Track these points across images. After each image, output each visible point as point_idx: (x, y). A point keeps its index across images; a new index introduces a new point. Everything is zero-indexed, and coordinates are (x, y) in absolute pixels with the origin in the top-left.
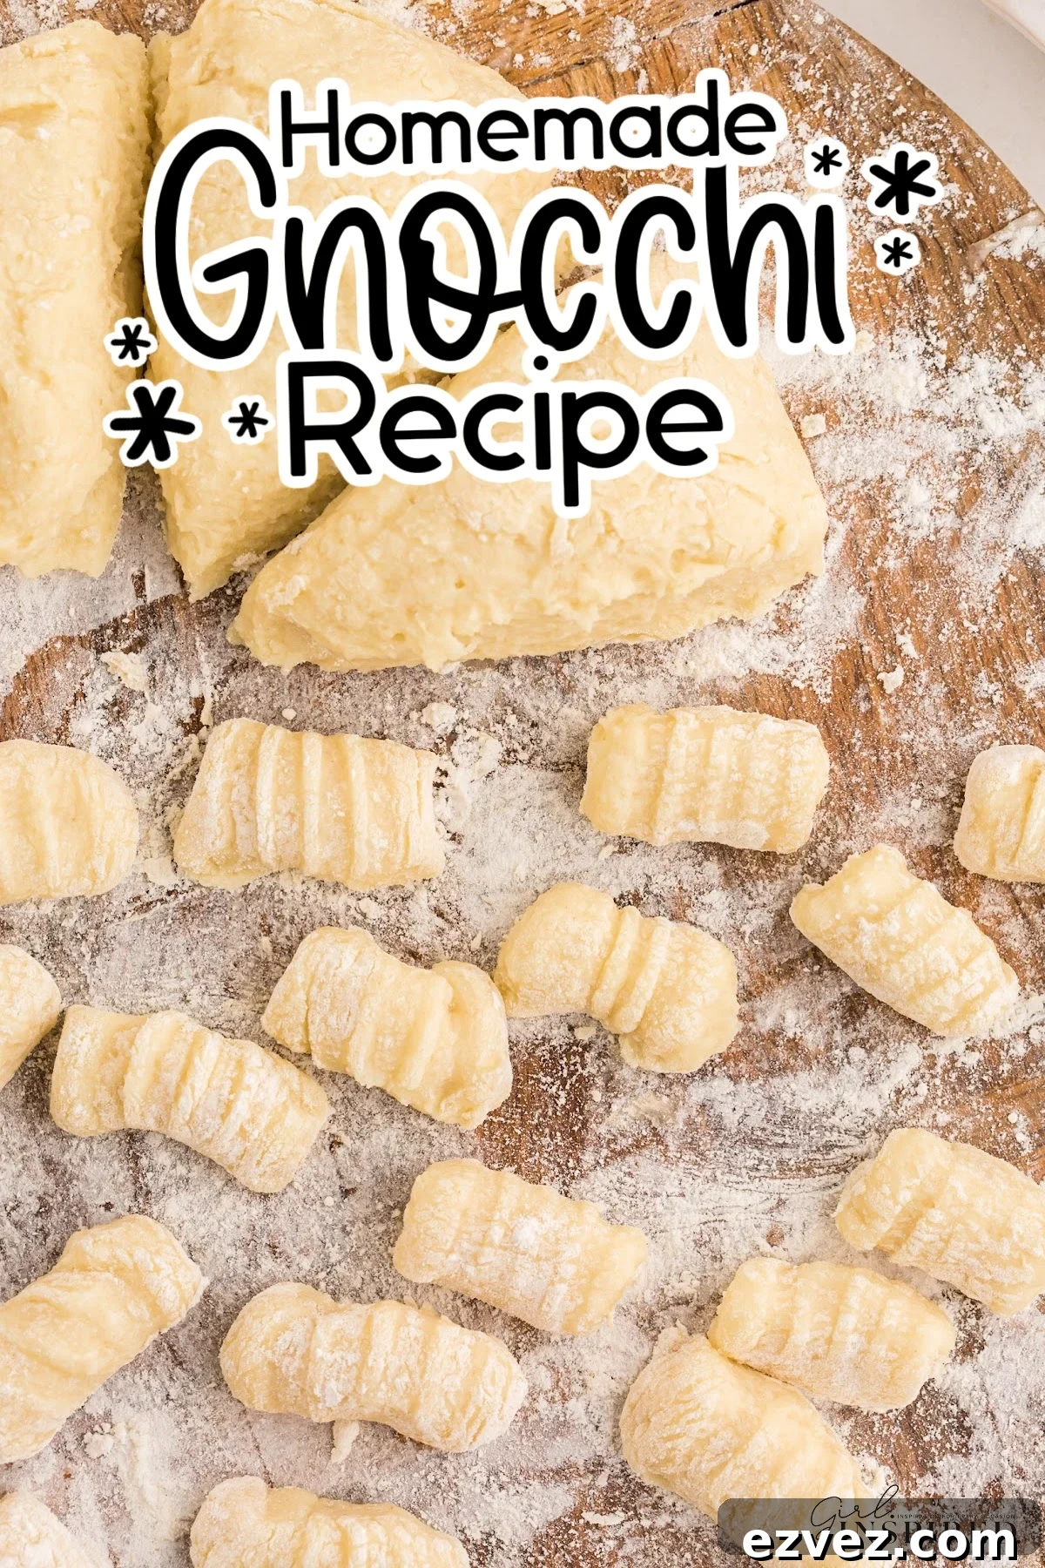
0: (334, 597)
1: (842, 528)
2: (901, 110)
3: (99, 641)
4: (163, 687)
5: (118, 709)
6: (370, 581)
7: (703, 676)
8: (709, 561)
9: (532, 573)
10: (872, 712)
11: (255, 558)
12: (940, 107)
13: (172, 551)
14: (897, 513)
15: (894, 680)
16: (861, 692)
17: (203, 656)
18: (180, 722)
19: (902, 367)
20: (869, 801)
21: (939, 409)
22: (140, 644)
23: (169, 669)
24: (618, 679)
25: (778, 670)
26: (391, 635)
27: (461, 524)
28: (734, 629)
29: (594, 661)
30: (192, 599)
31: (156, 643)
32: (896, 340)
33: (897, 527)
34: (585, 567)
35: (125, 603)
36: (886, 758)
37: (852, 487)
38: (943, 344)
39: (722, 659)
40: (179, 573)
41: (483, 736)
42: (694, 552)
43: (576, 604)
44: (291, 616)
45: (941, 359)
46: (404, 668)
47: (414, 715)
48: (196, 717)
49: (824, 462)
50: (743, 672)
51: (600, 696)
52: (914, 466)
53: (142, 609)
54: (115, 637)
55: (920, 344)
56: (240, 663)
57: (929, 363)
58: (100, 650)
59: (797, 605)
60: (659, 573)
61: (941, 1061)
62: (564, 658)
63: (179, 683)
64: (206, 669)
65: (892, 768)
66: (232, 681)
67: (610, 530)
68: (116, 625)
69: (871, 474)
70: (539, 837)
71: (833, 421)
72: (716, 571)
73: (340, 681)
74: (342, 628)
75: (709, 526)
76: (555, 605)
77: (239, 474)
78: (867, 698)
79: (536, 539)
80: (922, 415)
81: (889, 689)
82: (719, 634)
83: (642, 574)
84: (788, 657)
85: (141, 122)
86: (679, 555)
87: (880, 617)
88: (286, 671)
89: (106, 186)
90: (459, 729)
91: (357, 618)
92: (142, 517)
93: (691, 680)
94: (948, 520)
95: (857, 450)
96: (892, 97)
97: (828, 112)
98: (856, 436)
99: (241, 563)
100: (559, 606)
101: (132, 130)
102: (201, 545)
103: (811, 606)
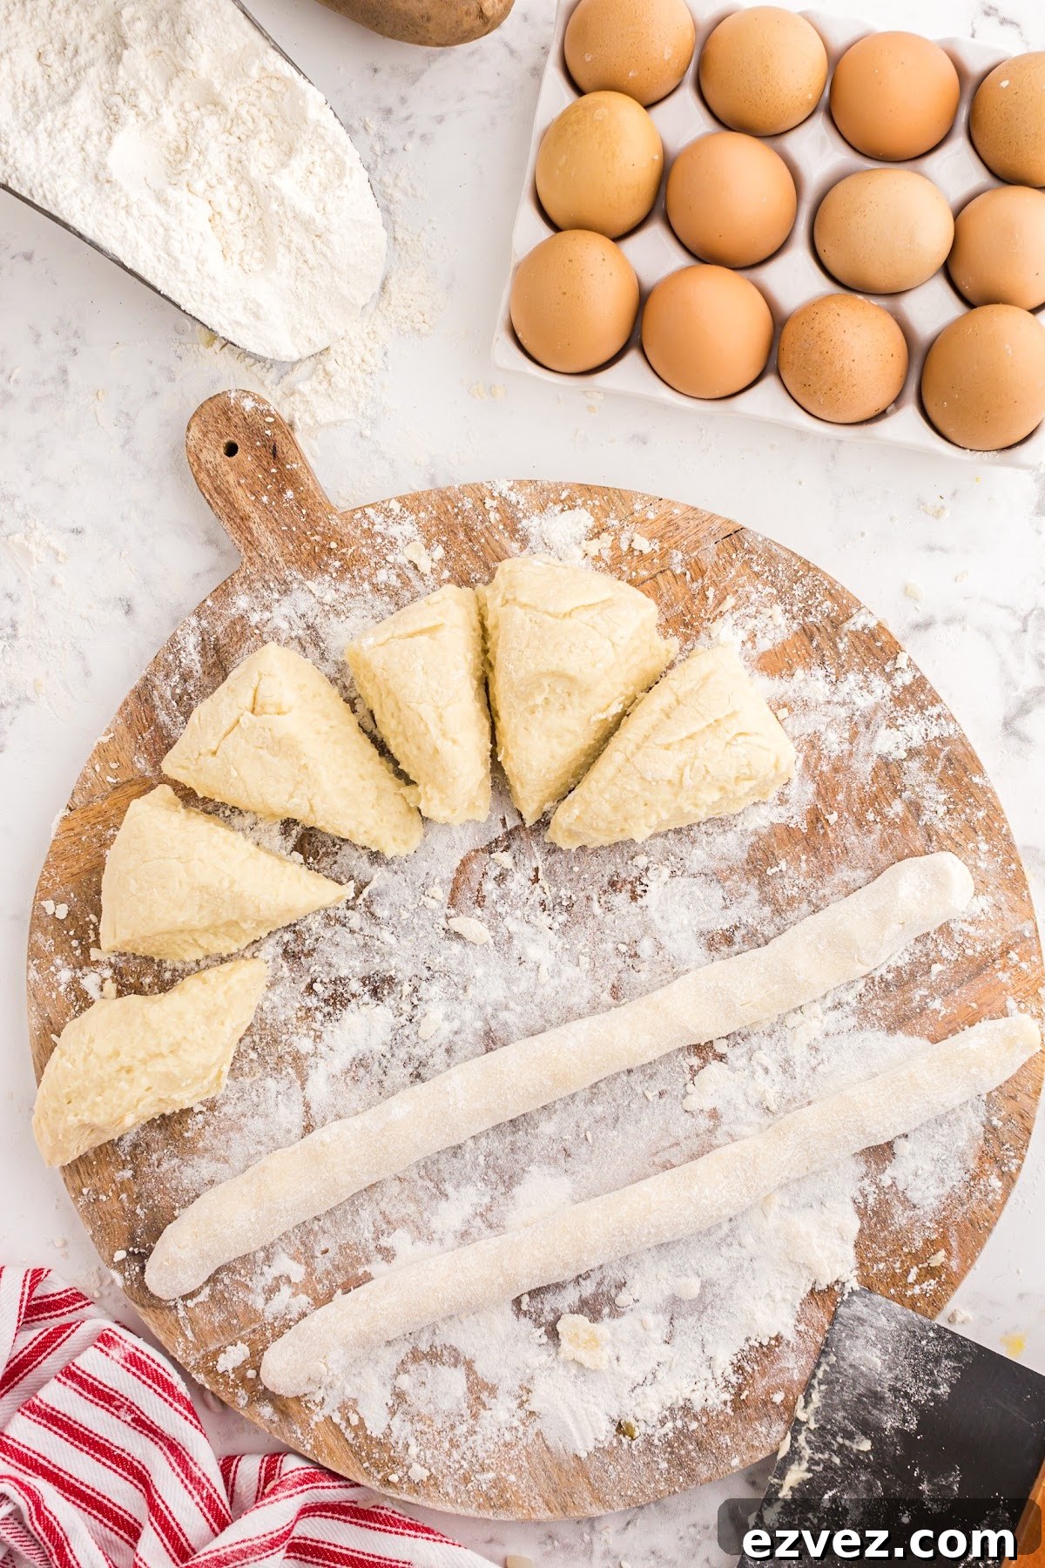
0: (591, 817)
1: (801, 756)
2: (801, 573)
3: (489, 849)
4: (519, 864)
5: (501, 878)
6: (606, 808)
7: (751, 828)
8: (750, 778)
9: (676, 795)
10: (825, 834)
11: (552, 804)
12: (817, 569)
13: (516, 806)
14: (824, 746)
15: (833, 818)
16: (820, 825)
17: (535, 849)
18: (530, 879)
19: (817, 683)
20: (830, 872)
21: (836, 699)
22: (507, 848)
23: (522, 857)
24: (715, 834)
25: (782, 821)
26: (618, 830)
27: (642, 778)
28: (761, 806)
29: (703, 828)
30: (527, 826)
31: (515, 846)
32: (813, 672)
33: (825, 752)
34: (698, 790)
35: (499, 832)
36: (834, 852)
37: (803, 738)
38: (833, 671)
39: (758, 819)
40: (520, 815)
41: (661, 867)
42: (743, 777)
43: (696, 805)
44: (573, 827)
45: (833, 678)
46: (622, 842)
47: (629, 862)
48: (536, 876)
49: (789, 729)
50: (768, 824)
51: (708, 843)
52: (829, 725)
53: (506, 833)
54: (496, 847)
55: (824, 672)
56: (553, 850)
57: (828, 680)
58: (491, 853)
59: (787, 792)
60: (729, 788)
61: (877, 979)
62: (690, 828)
63: (527, 862)
64: (538, 855)
65: (838, 856)
66: (549, 859)
67: (707, 772)
68: (496, 841)
69: (811, 731)
70: (691, 907)
71: (791, 710)
72: (753, 783)
73: (595, 852)
74: (597, 830)
75: (749, 765)
76: (688, 808)
77: (544, 771)
78: (822, 827)
79: (676, 781)
80: (829, 702)
81: (831, 822)
82: (755, 809)
83: (722, 789)
84: (786, 815)
85: (477, 625)
86: (737, 778)
87: (823, 792)
88: (574, 850)
89: (470, 656)
90: (650, 865)
91: (602, 825)
92: (500, 793)
93: (746, 830)
94: (846, 746)
95: (803, 722)
96: (796, 568)
97: (770, 578)
98: (802, 716)
99: (547, 807)
100: (689, 808)
101: (474, 630)
102: (529, 801)
103: (793, 792)
